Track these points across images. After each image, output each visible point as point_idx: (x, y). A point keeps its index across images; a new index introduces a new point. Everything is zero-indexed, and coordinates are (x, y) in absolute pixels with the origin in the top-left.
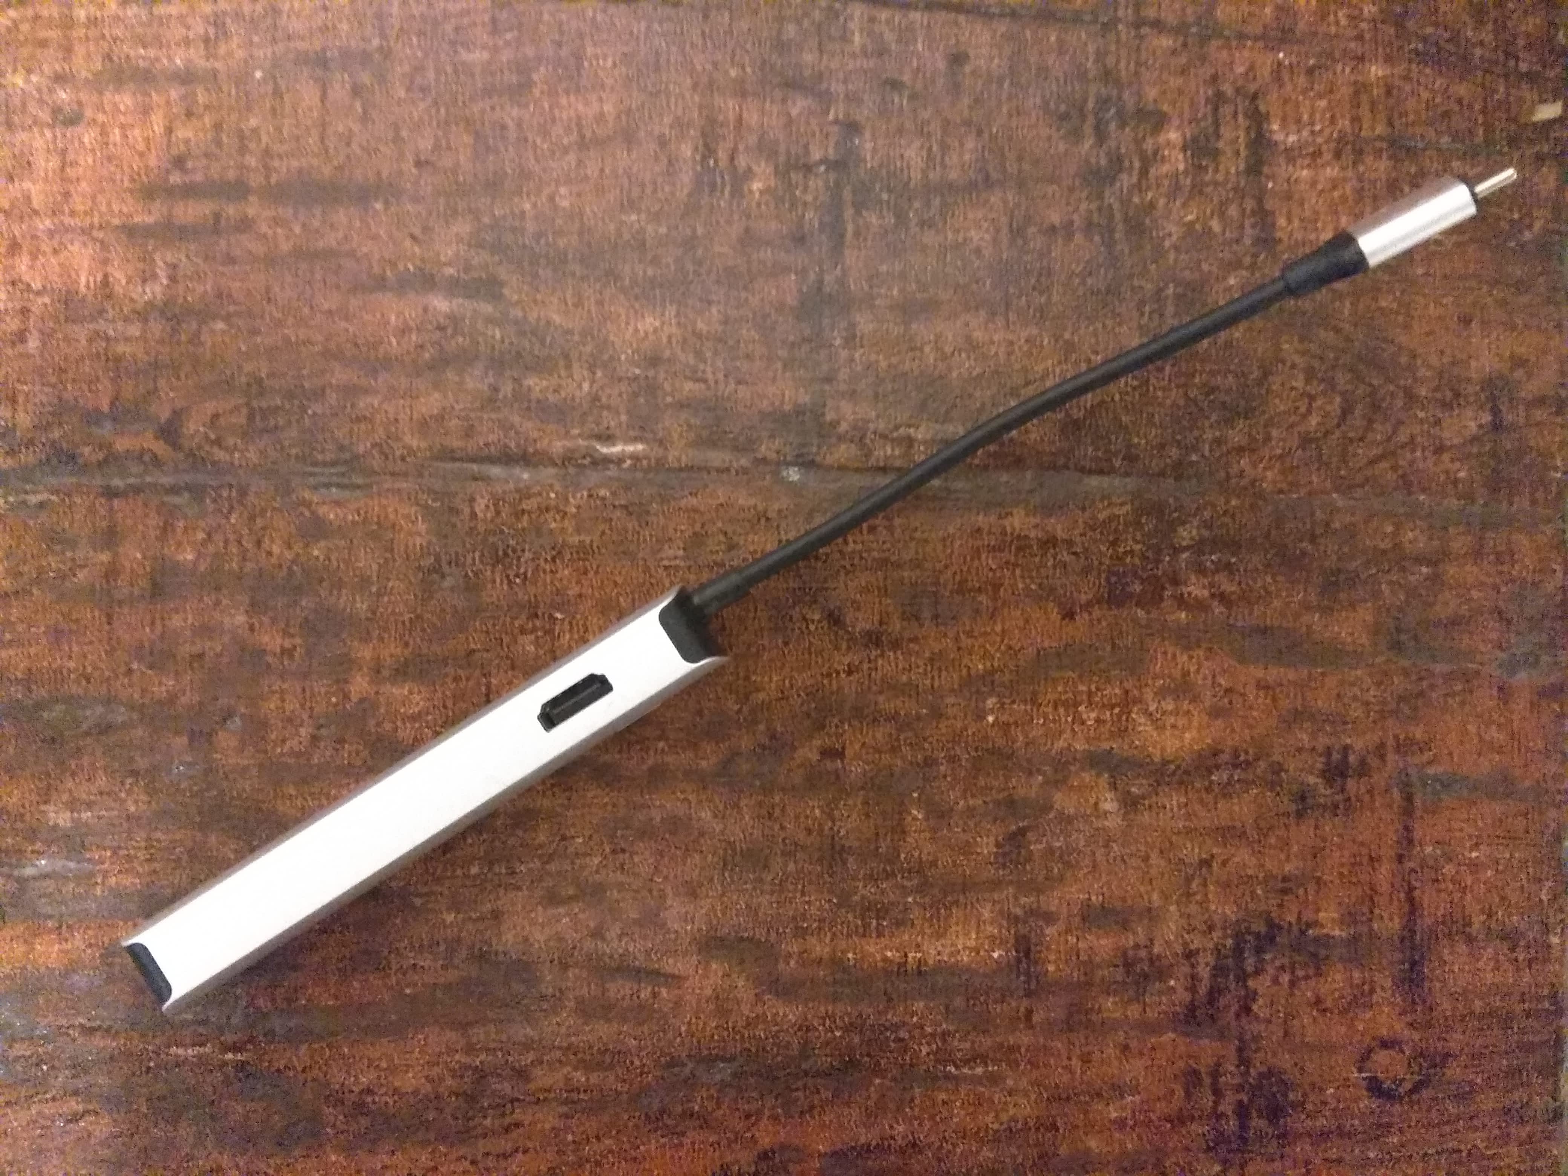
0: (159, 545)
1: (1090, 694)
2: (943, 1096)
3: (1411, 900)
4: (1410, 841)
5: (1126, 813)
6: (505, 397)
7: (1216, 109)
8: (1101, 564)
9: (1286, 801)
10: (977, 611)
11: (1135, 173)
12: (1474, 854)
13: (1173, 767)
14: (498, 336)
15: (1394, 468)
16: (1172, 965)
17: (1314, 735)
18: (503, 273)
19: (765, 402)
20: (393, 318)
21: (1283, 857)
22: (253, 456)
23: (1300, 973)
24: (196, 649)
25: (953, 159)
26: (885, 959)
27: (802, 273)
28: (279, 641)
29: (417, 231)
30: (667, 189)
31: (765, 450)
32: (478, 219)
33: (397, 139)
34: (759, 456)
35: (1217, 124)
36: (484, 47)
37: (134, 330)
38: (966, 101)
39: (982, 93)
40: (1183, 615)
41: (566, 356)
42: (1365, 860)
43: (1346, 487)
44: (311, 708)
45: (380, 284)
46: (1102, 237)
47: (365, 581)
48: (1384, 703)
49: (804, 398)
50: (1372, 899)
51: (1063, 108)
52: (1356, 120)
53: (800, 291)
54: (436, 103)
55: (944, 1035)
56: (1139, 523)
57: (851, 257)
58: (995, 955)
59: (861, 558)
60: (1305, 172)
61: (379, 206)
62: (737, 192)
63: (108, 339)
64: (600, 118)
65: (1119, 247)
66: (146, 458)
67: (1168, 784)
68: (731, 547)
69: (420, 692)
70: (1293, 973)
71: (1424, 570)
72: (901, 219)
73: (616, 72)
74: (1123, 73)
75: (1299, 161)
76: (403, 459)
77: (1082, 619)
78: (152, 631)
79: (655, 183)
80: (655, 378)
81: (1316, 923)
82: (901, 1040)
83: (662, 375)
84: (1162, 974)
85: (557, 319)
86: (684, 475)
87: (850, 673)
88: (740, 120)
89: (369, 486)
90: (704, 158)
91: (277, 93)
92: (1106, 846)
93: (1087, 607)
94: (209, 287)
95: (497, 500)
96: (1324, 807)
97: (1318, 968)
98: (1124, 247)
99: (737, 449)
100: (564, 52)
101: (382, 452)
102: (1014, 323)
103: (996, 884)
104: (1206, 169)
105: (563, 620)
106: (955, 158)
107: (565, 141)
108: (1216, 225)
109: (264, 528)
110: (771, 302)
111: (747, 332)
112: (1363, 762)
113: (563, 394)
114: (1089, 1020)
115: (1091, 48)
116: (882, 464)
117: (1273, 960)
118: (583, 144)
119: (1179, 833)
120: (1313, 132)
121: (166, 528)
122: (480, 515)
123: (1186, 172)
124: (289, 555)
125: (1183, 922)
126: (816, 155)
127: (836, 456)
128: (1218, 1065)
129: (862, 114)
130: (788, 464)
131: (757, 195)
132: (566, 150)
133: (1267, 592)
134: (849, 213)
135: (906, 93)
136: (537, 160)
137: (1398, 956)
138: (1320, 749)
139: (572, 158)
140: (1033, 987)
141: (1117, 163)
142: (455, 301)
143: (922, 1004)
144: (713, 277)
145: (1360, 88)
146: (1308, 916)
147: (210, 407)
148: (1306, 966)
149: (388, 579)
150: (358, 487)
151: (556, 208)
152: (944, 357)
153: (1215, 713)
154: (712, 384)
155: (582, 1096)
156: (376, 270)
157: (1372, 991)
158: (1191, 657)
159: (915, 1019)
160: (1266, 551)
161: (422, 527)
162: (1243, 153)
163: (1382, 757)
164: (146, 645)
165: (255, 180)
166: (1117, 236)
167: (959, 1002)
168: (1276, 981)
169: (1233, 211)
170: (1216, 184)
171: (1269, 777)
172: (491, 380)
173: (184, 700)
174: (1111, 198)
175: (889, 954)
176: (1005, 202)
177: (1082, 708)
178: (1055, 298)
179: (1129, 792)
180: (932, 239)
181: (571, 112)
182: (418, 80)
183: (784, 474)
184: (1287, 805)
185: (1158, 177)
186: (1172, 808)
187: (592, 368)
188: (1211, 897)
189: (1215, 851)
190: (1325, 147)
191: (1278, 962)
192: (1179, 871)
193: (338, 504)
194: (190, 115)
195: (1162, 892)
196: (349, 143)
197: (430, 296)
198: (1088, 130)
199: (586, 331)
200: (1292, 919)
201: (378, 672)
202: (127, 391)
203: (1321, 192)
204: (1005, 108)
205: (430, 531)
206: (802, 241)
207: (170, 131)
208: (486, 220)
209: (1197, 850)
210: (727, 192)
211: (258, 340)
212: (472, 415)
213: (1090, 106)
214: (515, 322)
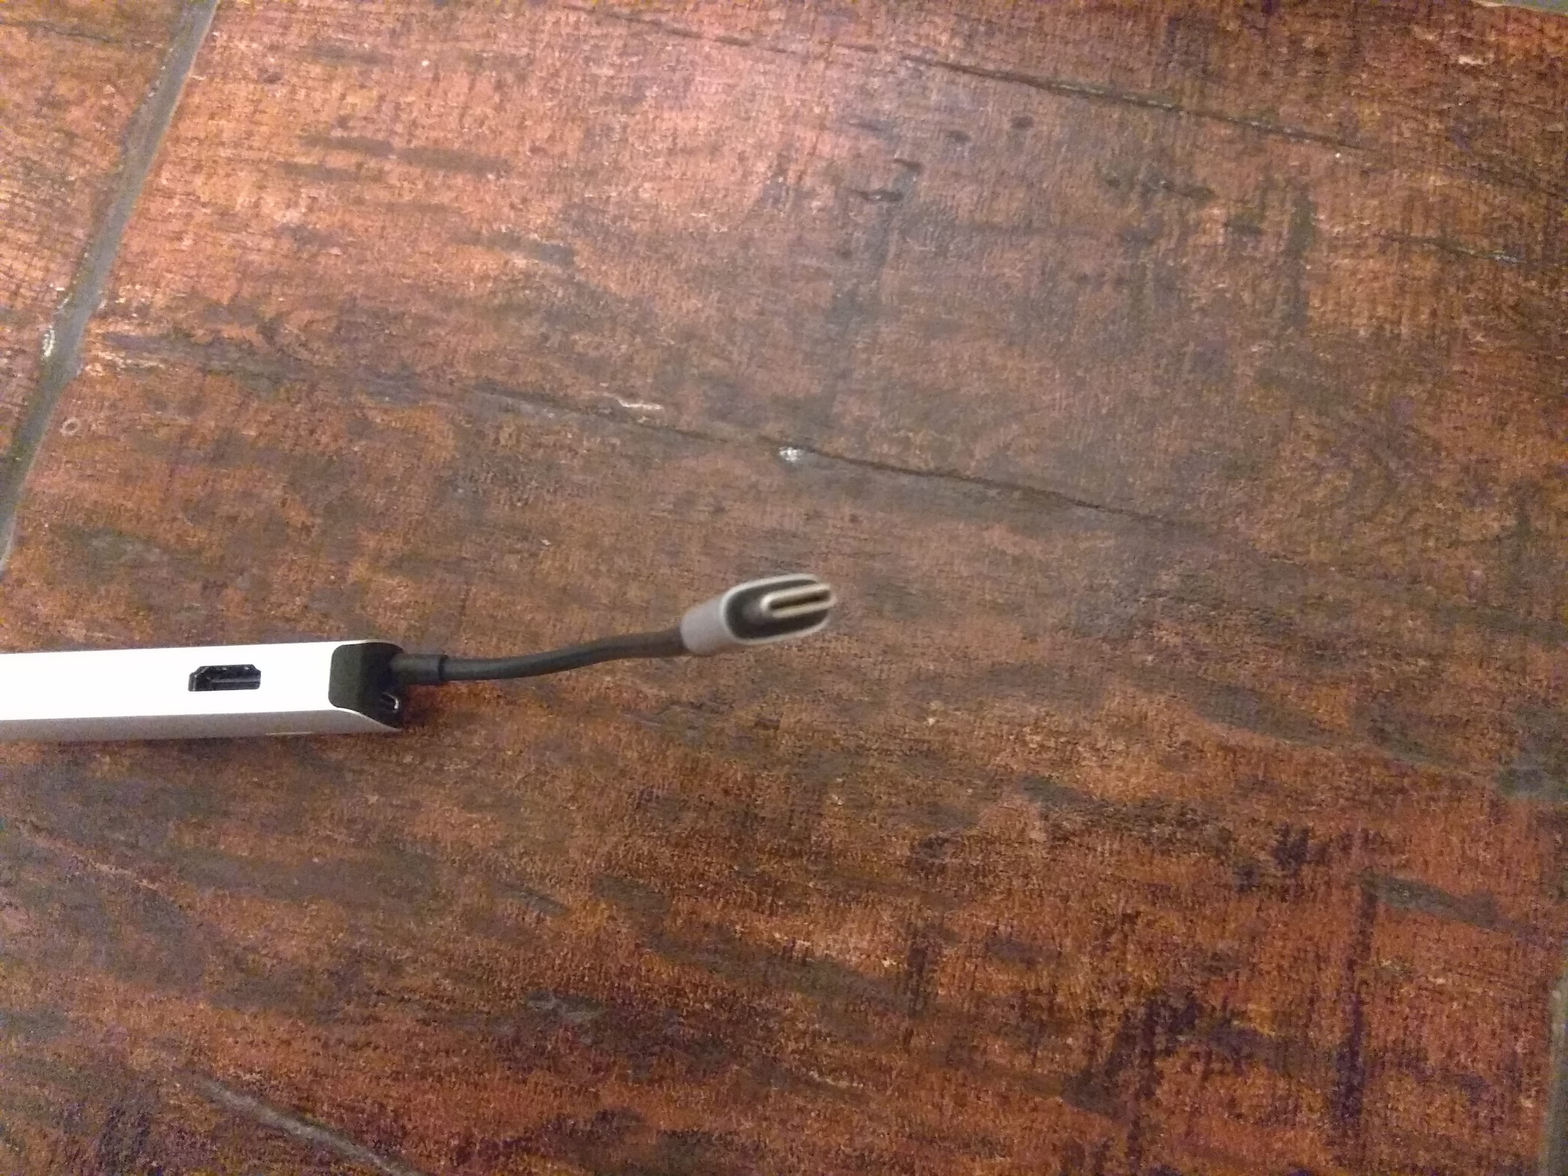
0: (232, 418)
1: (1038, 717)
2: (800, 1102)
3: (1357, 1013)
4: (1367, 948)
5: (1053, 847)
6: (552, 346)
7: (1264, 194)
8: (1073, 591)
9: (1230, 873)
11: (1174, 239)
12: (1440, 981)
13: (1112, 810)
14: (560, 294)
15: (1402, 554)
16: (1071, 1021)
17: (1272, 809)
18: (578, 244)
19: (780, 388)
20: (477, 266)
21: (1216, 932)
22: (330, 360)
23: (1216, 1066)
24: (235, 511)
25: (1001, 204)
26: (773, 941)
27: (840, 281)
28: (303, 518)
29: (517, 201)
30: (737, 196)
31: (771, 429)
32: (570, 199)
33: (521, 126)
34: (763, 433)
35: (1263, 207)
36: (612, 65)
37: (268, 244)
38: (1023, 158)
39: (1039, 153)
40: (1150, 658)
41: (614, 319)
42: (1311, 956)
43: (1346, 563)
44: (311, 582)
45: (476, 239)
46: (1131, 291)
47: (389, 480)
48: (1357, 791)
49: (817, 389)
50: (1311, 1002)
51: (1114, 174)
52: (1407, 221)
53: (834, 297)
54: (560, 104)
55: (816, 1034)
56: (1120, 559)
57: (888, 274)
58: (886, 963)
59: (837, 543)
60: (1346, 261)
61: (491, 176)
62: (797, 208)
63: (245, 248)
64: (694, 132)
65: (1146, 302)
66: (245, 347)
67: (1104, 827)
68: (718, 510)
69: (407, 586)
71: (1422, 662)
72: (942, 249)
73: (716, 98)
74: (1178, 152)
75: (1341, 252)
76: (452, 382)
77: (1044, 642)
78: (203, 490)
79: (728, 190)
80: (686, 350)
81: (1242, 1015)
82: (770, 1030)
83: (692, 350)
84: (1062, 1027)
85: (613, 286)
86: (690, 439)
88: (814, 148)
89: (415, 401)
90: (776, 175)
91: (436, 79)
92: (1026, 876)
93: (1052, 631)
94: (336, 220)
95: (520, 429)
96: (1272, 889)
97: (1237, 1064)
98: (1151, 302)
99: (744, 424)
100: (677, 77)
101: (436, 374)
102: (1030, 354)
103: (902, 889)
104: (1245, 245)
105: (549, 547)
106: (1003, 206)
107: (659, 147)
108: (1246, 297)
109: (320, 421)
110: (806, 302)
111: (778, 324)
113: (602, 351)
114: (972, 1060)
115: (1151, 127)
116: (876, 460)
117: (1187, 1044)
118: (673, 151)
119: (1105, 880)
120: (1361, 227)
121: (243, 406)
122: (503, 442)
123: (1224, 245)
124: (333, 447)
125: (1094, 977)
126: (876, 185)
127: (835, 445)
128: (1106, 1147)
129: (925, 158)
130: (787, 445)
131: (815, 212)
132: (659, 152)
133: (1243, 652)
134: (895, 237)
135: (969, 145)
136: (632, 159)
137: (1333, 1075)
138: (1277, 826)
139: (661, 160)
140: (919, 1007)
141: (1158, 229)
142: (532, 261)
143: (799, 996)
144: (759, 274)
145: (1415, 194)
146: (1235, 1004)
147: (308, 314)
148: (1224, 1060)
149: (409, 483)
150: (407, 399)
151: (637, 198)
152: (957, 375)
153: (1168, 764)
154: (735, 364)
155: (444, 1006)
156: (475, 226)
157: (1297, 1108)
158: (1151, 702)
159: (789, 1010)
161: (451, 442)
162: (1286, 235)
163: (1346, 849)
164: (195, 501)
165: (398, 143)
166: (1146, 292)
167: (837, 1004)
168: (1187, 1069)
169: (1266, 286)
170: (1253, 259)
171: (1215, 842)
172: (543, 330)
173: (209, 554)
174: (1145, 258)
175: (777, 936)
176: (1042, 248)
177: (1027, 730)
178: (1074, 338)
179: (1059, 826)
180: (967, 271)
181: (671, 124)
182: (552, 84)
183: (782, 453)
184: (1230, 877)
185: (1195, 246)
186: (1103, 853)
187: (633, 333)
188: (1129, 957)
189: (1142, 908)
190: (1370, 242)
191: (1193, 1048)
192: (1099, 920)
193: (386, 411)
194: (362, 87)
195: (1075, 939)
196: (481, 124)
197: (514, 253)
198: (1134, 196)
199: (636, 302)
200: (1217, 1003)
201: (377, 561)
202: (247, 290)
203: (1361, 281)
204: (1059, 168)
205: (456, 448)
206: (846, 255)
207: (343, 97)
208: (576, 200)
209: (1122, 903)
210: (788, 206)
211: (363, 268)
212: (520, 356)
213: (1140, 177)
214: (579, 285)
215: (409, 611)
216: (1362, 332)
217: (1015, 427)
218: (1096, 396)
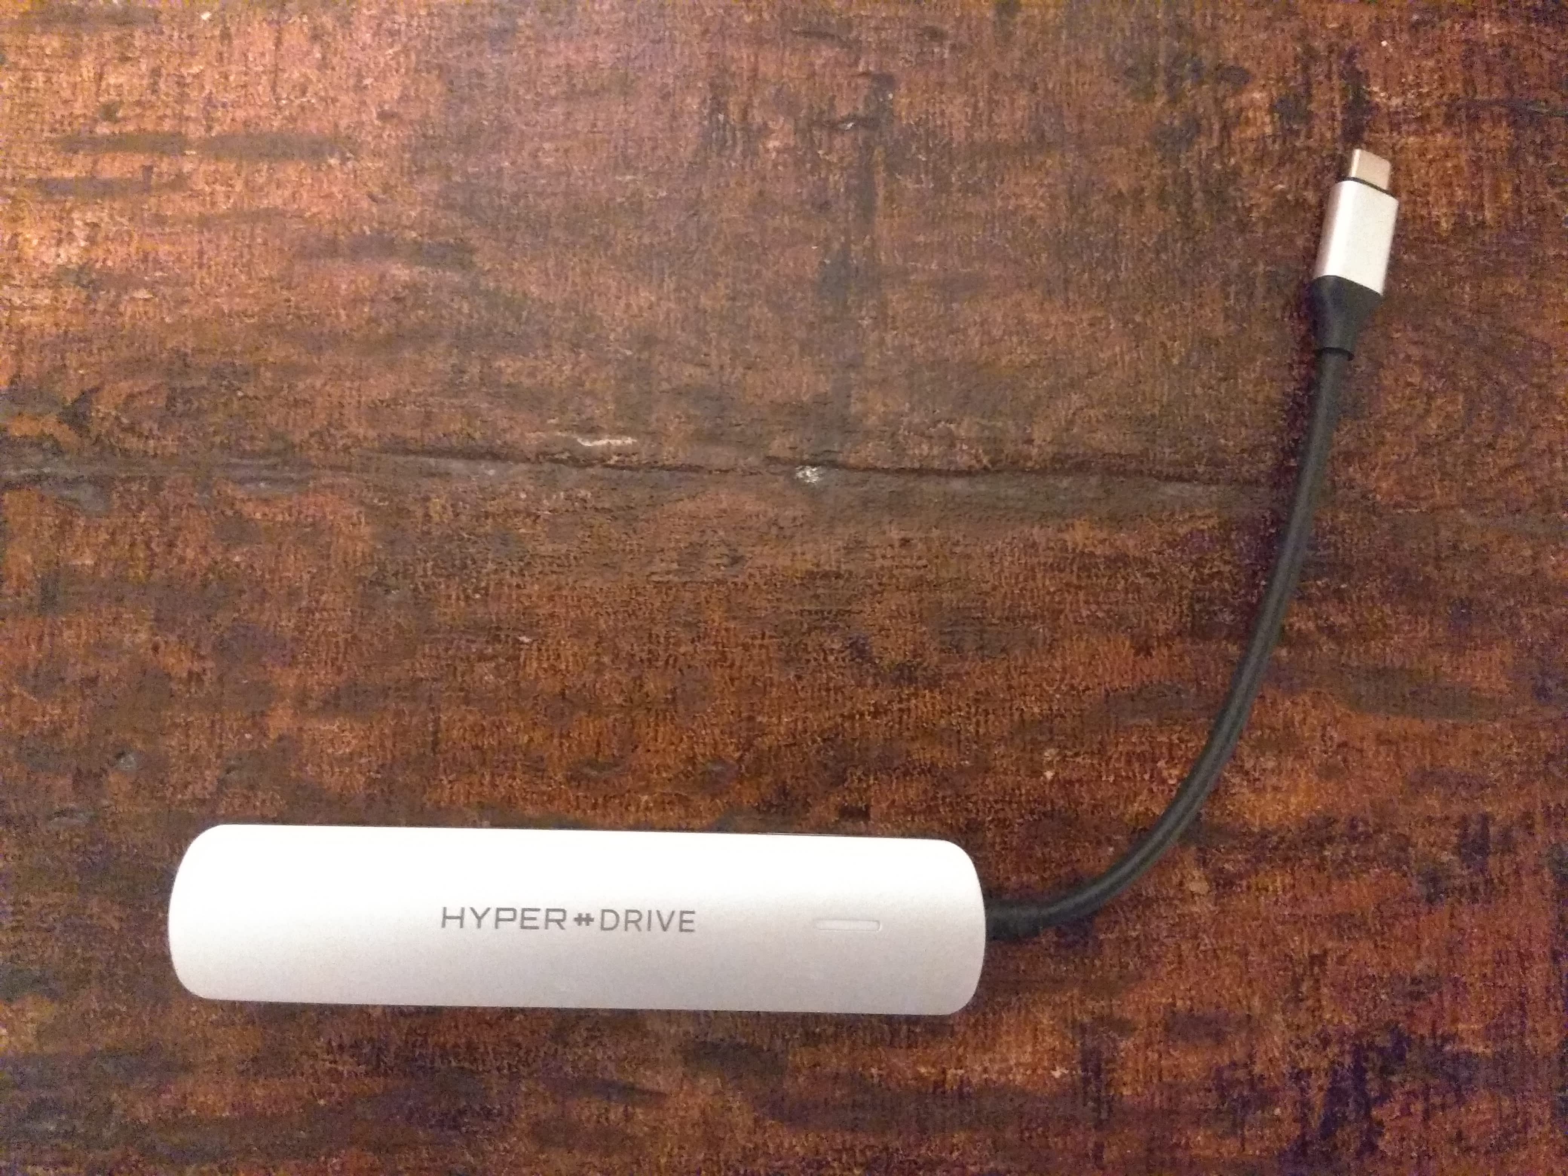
0: (52, 547)
1: (1171, 746)
5: (1218, 897)
6: (471, 380)
7: (1306, 68)
8: (1182, 588)
9: (1415, 884)
10: (1031, 643)
11: (1216, 134)
13: (1275, 838)
14: (466, 310)
15: (1531, 480)
16: (1276, 1089)
17: (1446, 802)
18: (474, 237)
19: (779, 392)
20: (344, 286)
21: (1411, 953)
22: (170, 444)
23: (1437, 1100)
24: (91, 671)
25: (1002, 117)
26: (919, 1077)
27: (826, 244)
28: (187, 664)
29: (376, 190)
30: (669, 146)
31: (778, 446)
32: (448, 178)
33: (360, 88)
34: (771, 453)
35: (1308, 84)
37: (43, 298)
38: (1017, 53)
39: (1035, 45)
40: (1284, 652)
41: (545, 333)
42: (1513, 958)
43: (1475, 502)
44: (221, 746)
45: (332, 249)
46: (1178, 206)
47: (293, 594)
48: (1530, 762)
49: (825, 386)
50: (1522, 1006)
51: (1130, 62)
52: (1469, 82)
53: (822, 263)
54: (406, 50)
56: (1227, 539)
57: (882, 227)
58: (1057, 1074)
59: (892, 576)
60: (1412, 139)
61: (333, 161)
62: (750, 153)
63: (12, 308)
64: (594, 65)
65: (1199, 218)
66: (47, 444)
67: (1271, 860)
68: (736, 560)
69: (352, 729)
70: (1426, 1099)
72: (943, 186)
73: (614, 17)
74: (1198, 25)
75: (1405, 127)
76: (346, 449)
77: (1160, 654)
78: (39, 650)
79: (656, 140)
80: (648, 361)
81: (1453, 1038)
83: (657, 358)
84: (1266, 1100)
85: (534, 290)
86: (679, 475)
87: (875, 715)
88: (755, 70)
89: (303, 482)
90: (713, 112)
91: (226, 36)
92: (1195, 937)
93: (1167, 639)
94: (132, 250)
95: (455, 500)
96: (1461, 890)
97: (1458, 1094)
98: (1202, 219)
99: (745, 445)
101: (322, 442)
102: (1075, 303)
103: (1057, 983)
104: (1297, 133)
105: (530, 644)
106: (1004, 117)
107: (553, 92)
109: (178, 529)
110: (787, 276)
111: (761, 310)
112: (1506, 835)
113: (539, 378)
114: (1174, 1159)
116: (917, 465)
117: (1401, 1084)
118: (571, 96)
119: (1284, 922)
120: (1420, 95)
121: (64, 528)
122: (436, 518)
123: (1275, 137)
124: (205, 562)
125: (1291, 1035)
126: (843, 111)
127: (863, 454)
129: (895, 67)
130: (804, 464)
131: (774, 155)
132: (554, 100)
133: (1385, 626)
134: (881, 176)
135: (948, 43)
136: (519, 112)
138: (1455, 818)
139: (559, 110)
140: (1104, 1116)
141: (1194, 124)
142: (417, 269)
143: (964, 1135)
144: (720, 246)
145: (1472, 48)
146: (1444, 1027)
147: (125, 386)
148: (1443, 1091)
149: (322, 593)
150: (291, 481)
151: (539, 166)
152: (993, 342)
153: (1328, 772)
154: (716, 369)
156: (327, 231)
157: (1526, 1125)
158: (1295, 704)
159: (956, 1154)
160: (1383, 576)
161: (365, 530)
162: (1339, 117)
163: (1530, 830)
164: (32, 667)
165: (195, 131)
166: (1196, 205)
167: (1010, 1135)
171: (1394, 853)
172: (453, 360)
173: (71, 734)
174: (1187, 163)
175: (923, 1070)
176: (1063, 165)
177: (1161, 764)
178: (1123, 275)
179: (1221, 870)
180: (978, 206)
181: (561, 61)
182: (387, 24)
183: (800, 475)
184: (1416, 888)
185: (1241, 142)
186: (1275, 891)
187: (575, 347)
188: (1324, 1003)
189: (1330, 945)
190: (1434, 112)
191: (1408, 1087)
192: (1285, 969)
193: (266, 501)
194: (124, 59)
195: (1264, 996)
196: (304, 93)
197: (388, 263)
198: (1160, 87)
199: (569, 306)
200: (1424, 1031)
201: (303, 703)
202: (30, 366)
203: (1431, 162)
204: (1063, 61)
205: (374, 537)
206: (824, 206)
207: (100, 77)
208: (457, 178)
209: (1306, 946)
210: (739, 150)
211: (186, 311)
212: (431, 400)
213: (1161, 61)
214: (486, 294)
215: (363, 761)
216: (1444, 225)
217: (1075, 397)
218: (1163, 345)
